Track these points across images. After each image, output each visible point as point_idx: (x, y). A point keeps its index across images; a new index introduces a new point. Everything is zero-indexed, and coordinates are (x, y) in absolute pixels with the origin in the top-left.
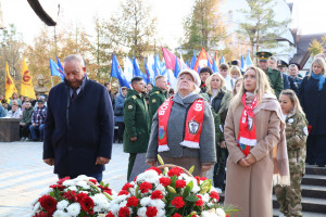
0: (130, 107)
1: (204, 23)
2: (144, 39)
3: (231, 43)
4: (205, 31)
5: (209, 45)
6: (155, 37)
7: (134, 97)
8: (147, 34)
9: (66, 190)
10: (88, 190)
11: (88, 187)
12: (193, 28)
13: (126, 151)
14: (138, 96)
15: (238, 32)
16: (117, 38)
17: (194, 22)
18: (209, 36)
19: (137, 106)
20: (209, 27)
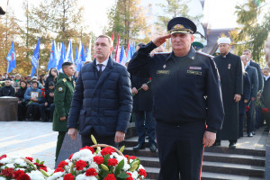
0: (61, 89)
1: (127, 14)
2: (71, 26)
3: (150, 33)
4: (127, 22)
5: (130, 34)
6: (82, 25)
7: (65, 80)
8: (75, 21)
9: (3, 167)
10: (25, 167)
11: (25, 164)
12: (117, 18)
13: (55, 129)
14: (68, 80)
15: (157, 24)
16: (45, 24)
17: (118, 13)
18: (131, 26)
19: (67, 89)
20: (131, 18)
